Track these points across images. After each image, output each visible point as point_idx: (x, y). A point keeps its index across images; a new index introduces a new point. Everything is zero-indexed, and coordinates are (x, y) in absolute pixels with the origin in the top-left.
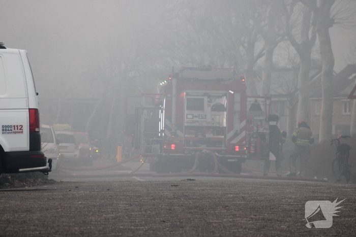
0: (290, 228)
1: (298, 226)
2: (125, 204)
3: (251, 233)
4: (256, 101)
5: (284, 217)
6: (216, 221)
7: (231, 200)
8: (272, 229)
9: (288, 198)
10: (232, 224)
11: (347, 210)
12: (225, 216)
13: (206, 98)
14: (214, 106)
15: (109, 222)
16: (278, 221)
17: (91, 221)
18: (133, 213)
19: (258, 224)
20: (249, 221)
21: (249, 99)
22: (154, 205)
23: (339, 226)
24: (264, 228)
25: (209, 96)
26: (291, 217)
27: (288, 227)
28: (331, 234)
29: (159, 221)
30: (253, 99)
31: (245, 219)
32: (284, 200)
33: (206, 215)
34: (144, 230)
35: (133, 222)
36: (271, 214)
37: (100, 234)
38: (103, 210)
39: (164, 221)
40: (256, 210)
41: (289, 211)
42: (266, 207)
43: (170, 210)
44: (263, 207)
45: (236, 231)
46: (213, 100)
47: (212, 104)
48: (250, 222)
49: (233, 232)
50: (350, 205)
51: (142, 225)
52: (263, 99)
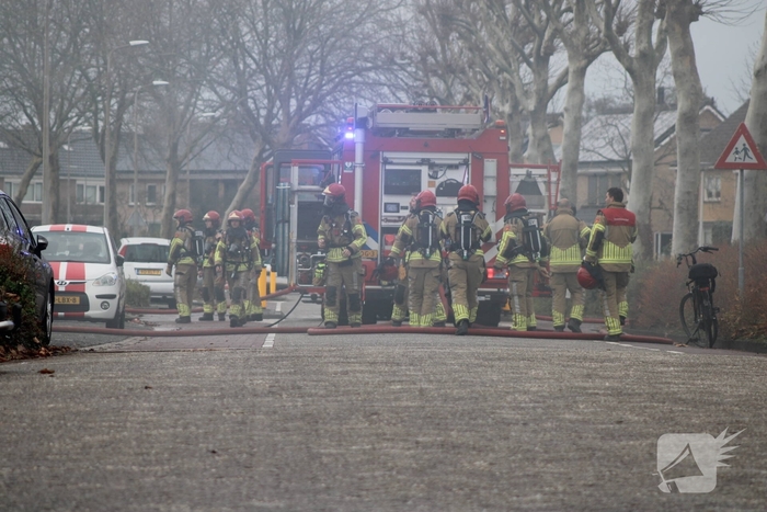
0: (494, 469)
1: (514, 461)
2: (148, 409)
3: (399, 481)
4: (529, 175)
5: (490, 440)
6: (333, 451)
7: (392, 397)
8: (451, 469)
9: (520, 392)
10: (366, 457)
11: (642, 419)
12: (359, 437)
13: (425, 170)
14: (441, 185)
15: (88, 454)
16: (474, 448)
17: (49, 452)
18: (154, 432)
19: (426, 456)
20: (409, 449)
21: (514, 171)
22: (212, 411)
23: (608, 461)
24: (434, 467)
25: (432, 165)
26: (507, 438)
27: (491, 464)
28: (582, 482)
29: (204, 450)
30: (523, 171)
31: (401, 444)
32: (509, 399)
33: (318, 435)
34: (159, 474)
35: (142, 454)
36: (466, 431)
37: (50, 486)
38: (90, 425)
39: (214, 452)
40: (437, 421)
41: (509, 424)
42: (462, 415)
43: (243, 423)
44: (454, 415)
45: (367, 475)
46: (440, 174)
47: (438, 182)
48: (408, 453)
49: (362, 479)
50: (653, 407)
51: (159, 462)
52: (544, 171)
